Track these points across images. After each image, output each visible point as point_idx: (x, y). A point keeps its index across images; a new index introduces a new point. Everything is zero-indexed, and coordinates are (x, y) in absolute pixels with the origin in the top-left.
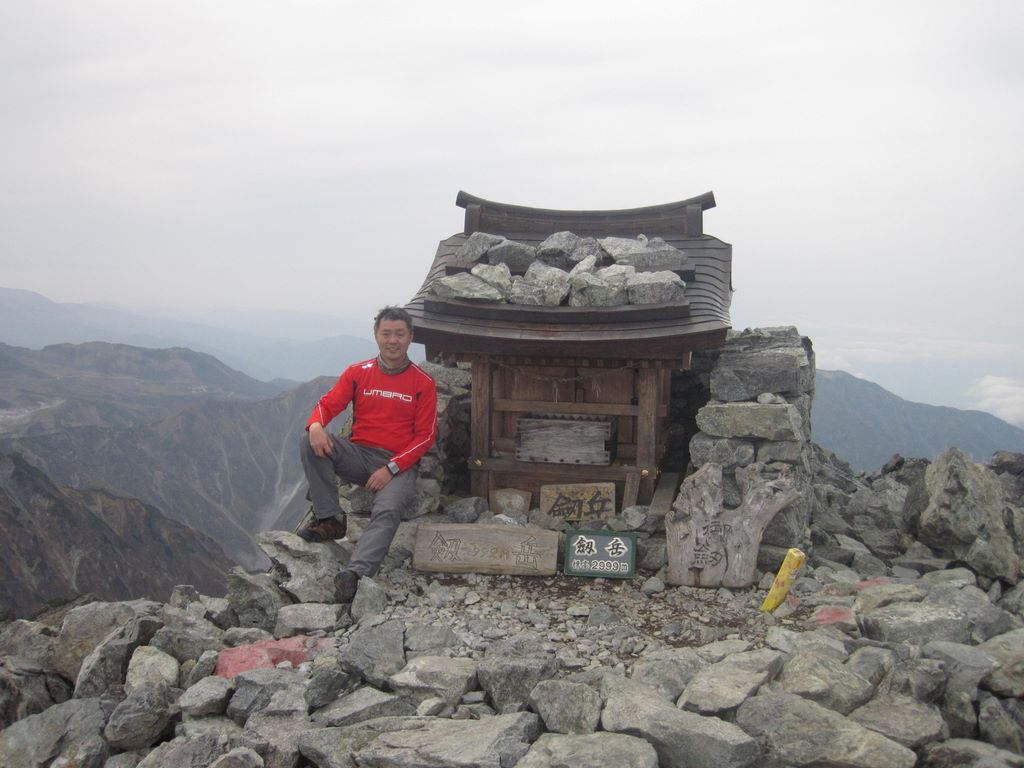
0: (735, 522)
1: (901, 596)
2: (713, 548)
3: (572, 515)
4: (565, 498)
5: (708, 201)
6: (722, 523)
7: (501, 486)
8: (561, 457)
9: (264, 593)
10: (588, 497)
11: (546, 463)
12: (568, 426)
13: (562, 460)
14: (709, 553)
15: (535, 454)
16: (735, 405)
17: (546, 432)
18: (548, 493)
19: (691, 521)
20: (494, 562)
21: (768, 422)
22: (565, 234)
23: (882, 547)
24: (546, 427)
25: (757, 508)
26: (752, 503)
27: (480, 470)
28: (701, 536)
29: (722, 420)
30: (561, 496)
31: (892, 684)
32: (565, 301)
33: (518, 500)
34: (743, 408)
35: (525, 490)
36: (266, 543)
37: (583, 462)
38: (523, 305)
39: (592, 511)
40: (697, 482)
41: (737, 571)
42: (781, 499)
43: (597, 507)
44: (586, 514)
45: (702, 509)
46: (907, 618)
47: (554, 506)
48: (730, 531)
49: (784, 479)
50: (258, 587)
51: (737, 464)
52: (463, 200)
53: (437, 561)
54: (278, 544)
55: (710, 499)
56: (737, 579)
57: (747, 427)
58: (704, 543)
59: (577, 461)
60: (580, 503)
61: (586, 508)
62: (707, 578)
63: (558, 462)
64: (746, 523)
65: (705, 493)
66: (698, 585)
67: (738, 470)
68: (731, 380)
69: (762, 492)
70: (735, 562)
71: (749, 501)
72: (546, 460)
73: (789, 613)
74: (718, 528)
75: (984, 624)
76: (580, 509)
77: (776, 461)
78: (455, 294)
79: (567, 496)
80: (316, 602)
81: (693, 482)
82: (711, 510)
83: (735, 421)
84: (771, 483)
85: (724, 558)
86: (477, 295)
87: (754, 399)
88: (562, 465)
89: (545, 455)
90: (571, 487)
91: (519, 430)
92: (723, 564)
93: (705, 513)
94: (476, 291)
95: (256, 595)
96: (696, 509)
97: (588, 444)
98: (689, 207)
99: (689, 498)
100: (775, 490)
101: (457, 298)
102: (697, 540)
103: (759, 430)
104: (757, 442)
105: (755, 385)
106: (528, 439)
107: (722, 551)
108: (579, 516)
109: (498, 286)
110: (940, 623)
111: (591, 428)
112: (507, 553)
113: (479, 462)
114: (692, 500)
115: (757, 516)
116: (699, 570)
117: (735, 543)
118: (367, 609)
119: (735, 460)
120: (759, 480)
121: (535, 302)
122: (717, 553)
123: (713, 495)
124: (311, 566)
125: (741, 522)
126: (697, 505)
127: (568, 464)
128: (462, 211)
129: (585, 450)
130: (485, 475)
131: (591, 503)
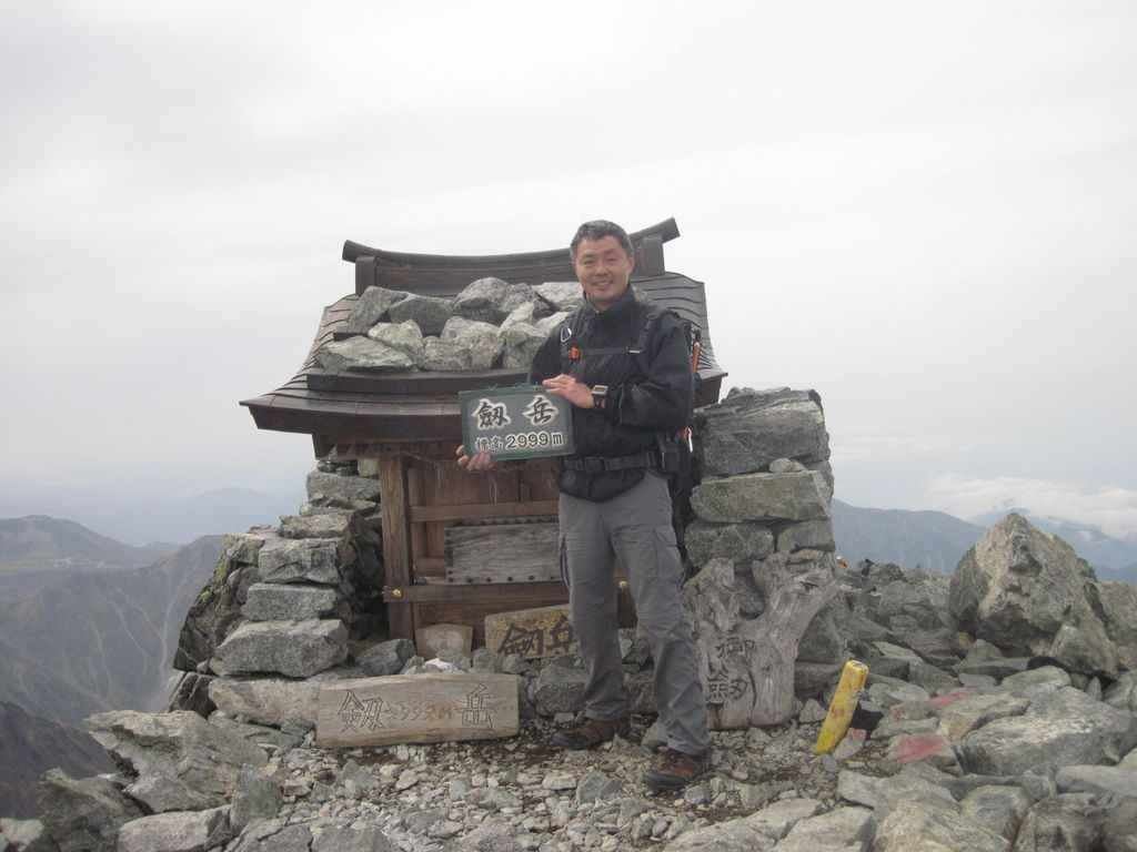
0: (758, 636)
1: (997, 710)
2: (733, 675)
3: (530, 652)
4: (519, 630)
5: (669, 231)
6: (741, 639)
7: (431, 622)
8: (509, 575)
9: (96, 806)
10: (549, 625)
11: (489, 585)
12: (513, 533)
13: (510, 579)
14: (728, 681)
15: (473, 574)
16: (741, 477)
17: (487, 543)
18: (495, 625)
19: (699, 641)
20: (431, 726)
21: (788, 497)
22: (489, 280)
23: (936, 652)
24: (485, 536)
25: (787, 612)
26: (779, 607)
27: (399, 603)
28: (715, 659)
29: (725, 499)
30: (513, 627)
31: (1037, 837)
32: (498, 362)
33: (456, 638)
34: (753, 481)
35: (463, 624)
36: (100, 730)
37: (538, 578)
38: (442, 372)
39: (557, 643)
40: (702, 586)
41: (770, 702)
42: (817, 598)
43: (562, 637)
44: (550, 648)
45: (712, 622)
46: (1019, 739)
47: (504, 642)
48: (752, 648)
49: (818, 571)
50: (87, 797)
51: (754, 557)
52: (351, 252)
53: (350, 732)
54: (119, 730)
55: (722, 606)
56: (771, 712)
57: (761, 506)
58: (720, 668)
59: (532, 578)
60: (540, 634)
61: (548, 640)
62: (729, 717)
63: (505, 581)
64: (774, 636)
65: (715, 600)
66: (718, 728)
67: (756, 563)
68: (732, 445)
69: (790, 590)
70: (765, 690)
71: (774, 605)
72: (489, 580)
73: (855, 751)
74: (739, 648)
75: (1115, 735)
76: (541, 643)
77: (803, 548)
78: (349, 364)
79: (521, 626)
80: (177, 810)
81: (697, 587)
82: (725, 623)
83: (744, 500)
84: (802, 578)
85: (750, 686)
86: (379, 363)
87: (765, 469)
88: (512, 586)
89: (487, 574)
90: (525, 614)
91: (449, 543)
92: (749, 694)
93: (717, 628)
94: (377, 358)
95: (84, 810)
96: (704, 624)
97: (543, 553)
98: (645, 239)
99: (693, 610)
100: (808, 586)
101: (352, 369)
102: (710, 665)
103: (778, 509)
104: (776, 525)
105: (764, 449)
106: (461, 554)
107: (745, 676)
108: (540, 652)
109: (407, 349)
110: (1065, 740)
111: (546, 531)
112: (449, 711)
113: (397, 592)
114: (698, 612)
115: (788, 624)
116: (718, 706)
117: (763, 664)
118: (252, 813)
119: (750, 551)
120: (784, 574)
121: (458, 366)
122: (739, 680)
123: (726, 601)
124: (168, 756)
125: (767, 635)
126: (705, 619)
127: (518, 584)
128: (351, 267)
129: (540, 562)
130: (407, 610)
131: (555, 632)
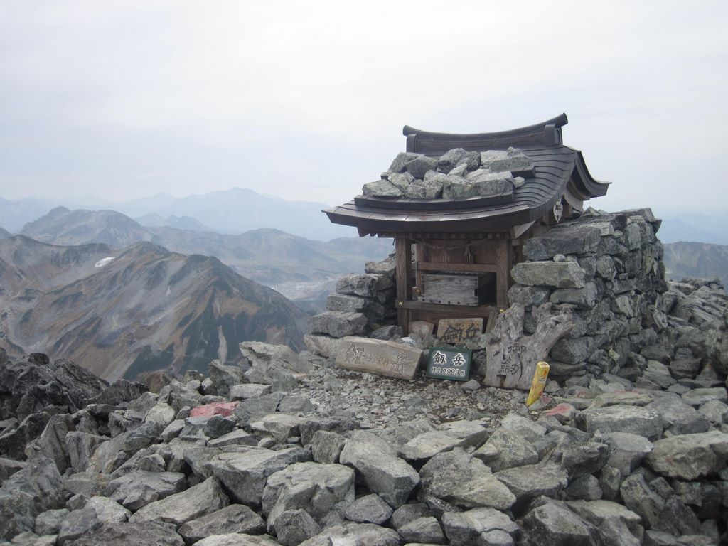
0: (528, 345)
1: (627, 401)
2: (513, 362)
3: (455, 340)
4: (452, 328)
5: (562, 120)
6: (520, 345)
7: (416, 319)
8: (448, 300)
10: (466, 327)
11: (440, 304)
12: (451, 280)
13: (449, 302)
14: (511, 365)
15: (433, 298)
16: (538, 263)
17: (439, 283)
18: (443, 324)
19: (501, 343)
20: (378, 367)
21: (555, 275)
22: (455, 150)
24: (438, 280)
25: (544, 335)
26: (540, 331)
27: (402, 308)
28: (506, 353)
29: (527, 273)
30: (450, 327)
32: (440, 195)
33: (425, 328)
34: (539, 265)
35: (431, 322)
36: (244, 348)
37: (462, 304)
38: (413, 199)
39: (468, 337)
40: (506, 316)
41: (527, 378)
42: (560, 329)
43: (471, 334)
44: (464, 339)
45: (508, 335)
47: (445, 333)
48: (524, 350)
49: (563, 315)
51: (533, 304)
52: (407, 131)
54: (250, 349)
55: (514, 328)
56: (527, 383)
57: (542, 278)
58: (508, 358)
59: (459, 303)
60: (461, 331)
61: (464, 335)
62: (507, 383)
63: (447, 303)
64: (535, 345)
65: (511, 324)
66: (502, 387)
67: (534, 307)
68: (536, 245)
69: (548, 323)
70: (527, 372)
71: (538, 330)
72: (440, 302)
74: (518, 349)
76: (461, 336)
77: (563, 303)
78: (373, 194)
79: (454, 326)
81: (504, 316)
82: (514, 336)
83: (535, 275)
84: (554, 318)
85: (520, 369)
86: (385, 194)
87: (551, 259)
88: (449, 305)
89: (439, 299)
90: (457, 320)
91: (423, 282)
92: (519, 373)
93: (510, 338)
94: (385, 191)
95: (225, 377)
96: (504, 335)
97: (464, 291)
98: (547, 126)
99: (501, 328)
100: (557, 323)
101: (374, 196)
102: (504, 356)
103: (550, 281)
104: (552, 289)
105: (554, 249)
106: (428, 288)
107: (519, 364)
108: (460, 340)
109: (400, 187)
111: (466, 280)
112: (388, 362)
113: (401, 303)
114: (503, 329)
115: (543, 341)
116: (505, 377)
117: (528, 359)
119: (532, 301)
120: (547, 315)
121: (419, 196)
122: (515, 365)
123: (516, 325)
125: (532, 344)
126: (506, 332)
127: (452, 305)
129: (463, 295)
130: (405, 313)
131: (468, 331)
